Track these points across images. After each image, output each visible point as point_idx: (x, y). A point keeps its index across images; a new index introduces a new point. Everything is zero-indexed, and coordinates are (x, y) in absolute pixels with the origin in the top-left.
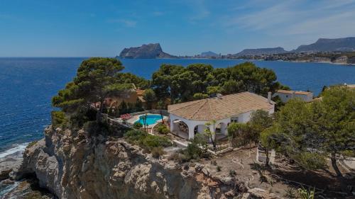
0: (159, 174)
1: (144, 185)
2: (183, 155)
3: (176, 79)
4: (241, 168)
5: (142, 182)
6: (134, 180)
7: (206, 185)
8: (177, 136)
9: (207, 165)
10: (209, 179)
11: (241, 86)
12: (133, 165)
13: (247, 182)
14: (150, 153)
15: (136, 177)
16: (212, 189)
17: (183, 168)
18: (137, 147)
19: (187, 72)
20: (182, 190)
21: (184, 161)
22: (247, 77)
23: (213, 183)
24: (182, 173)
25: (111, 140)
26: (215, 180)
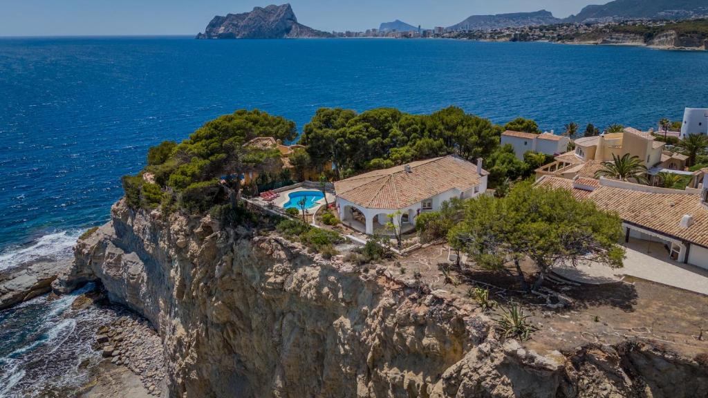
0: (332, 278)
1: (312, 291)
2: (361, 255)
3: (343, 135)
4: (427, 269)
5: (310, 288)
6: (299, 285)
7: (389, 288)
8: (351, 228)
9: (389, 267)
10: (392, 283)
11: (440, 148)
12: (295, 268)
13: (431, 284)
14: (317, 252)
15: (302, 282)
16: (395, 293)
17: (362, 270)
18: (298, 245)
19: (360, 126)
20: (362, 295)
21: (363, 263)
22: (449, 133)
23: (396, 287)
24: (361, 277)
25: (259, 234)
26: (398, 283)
